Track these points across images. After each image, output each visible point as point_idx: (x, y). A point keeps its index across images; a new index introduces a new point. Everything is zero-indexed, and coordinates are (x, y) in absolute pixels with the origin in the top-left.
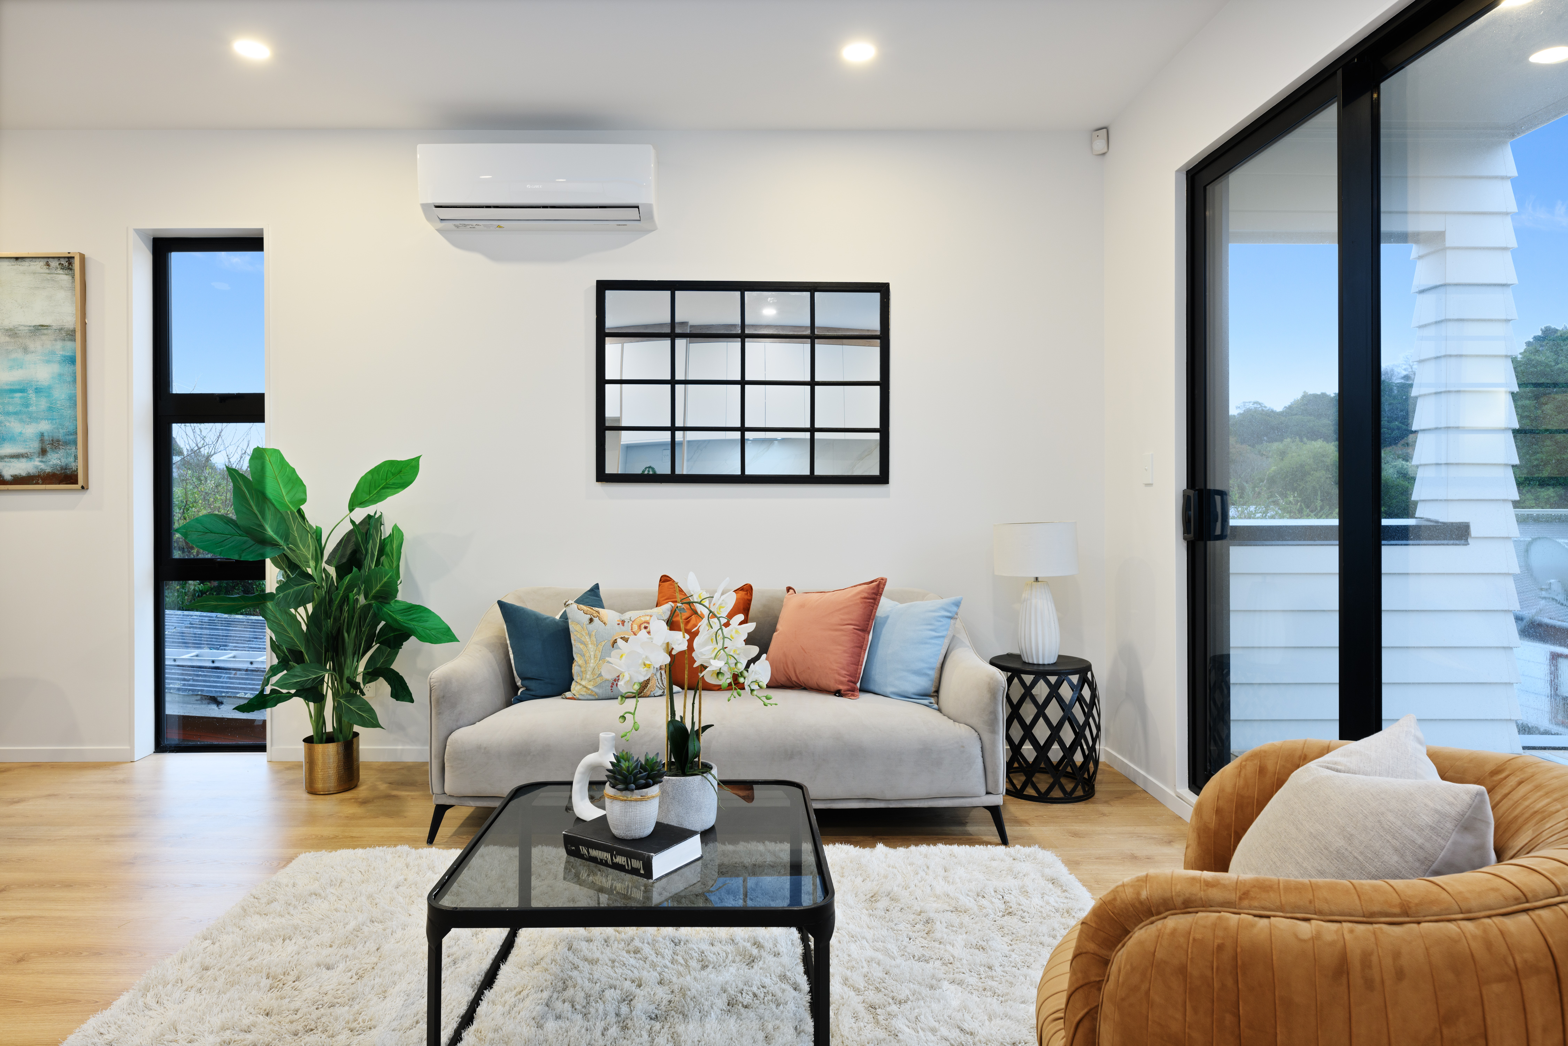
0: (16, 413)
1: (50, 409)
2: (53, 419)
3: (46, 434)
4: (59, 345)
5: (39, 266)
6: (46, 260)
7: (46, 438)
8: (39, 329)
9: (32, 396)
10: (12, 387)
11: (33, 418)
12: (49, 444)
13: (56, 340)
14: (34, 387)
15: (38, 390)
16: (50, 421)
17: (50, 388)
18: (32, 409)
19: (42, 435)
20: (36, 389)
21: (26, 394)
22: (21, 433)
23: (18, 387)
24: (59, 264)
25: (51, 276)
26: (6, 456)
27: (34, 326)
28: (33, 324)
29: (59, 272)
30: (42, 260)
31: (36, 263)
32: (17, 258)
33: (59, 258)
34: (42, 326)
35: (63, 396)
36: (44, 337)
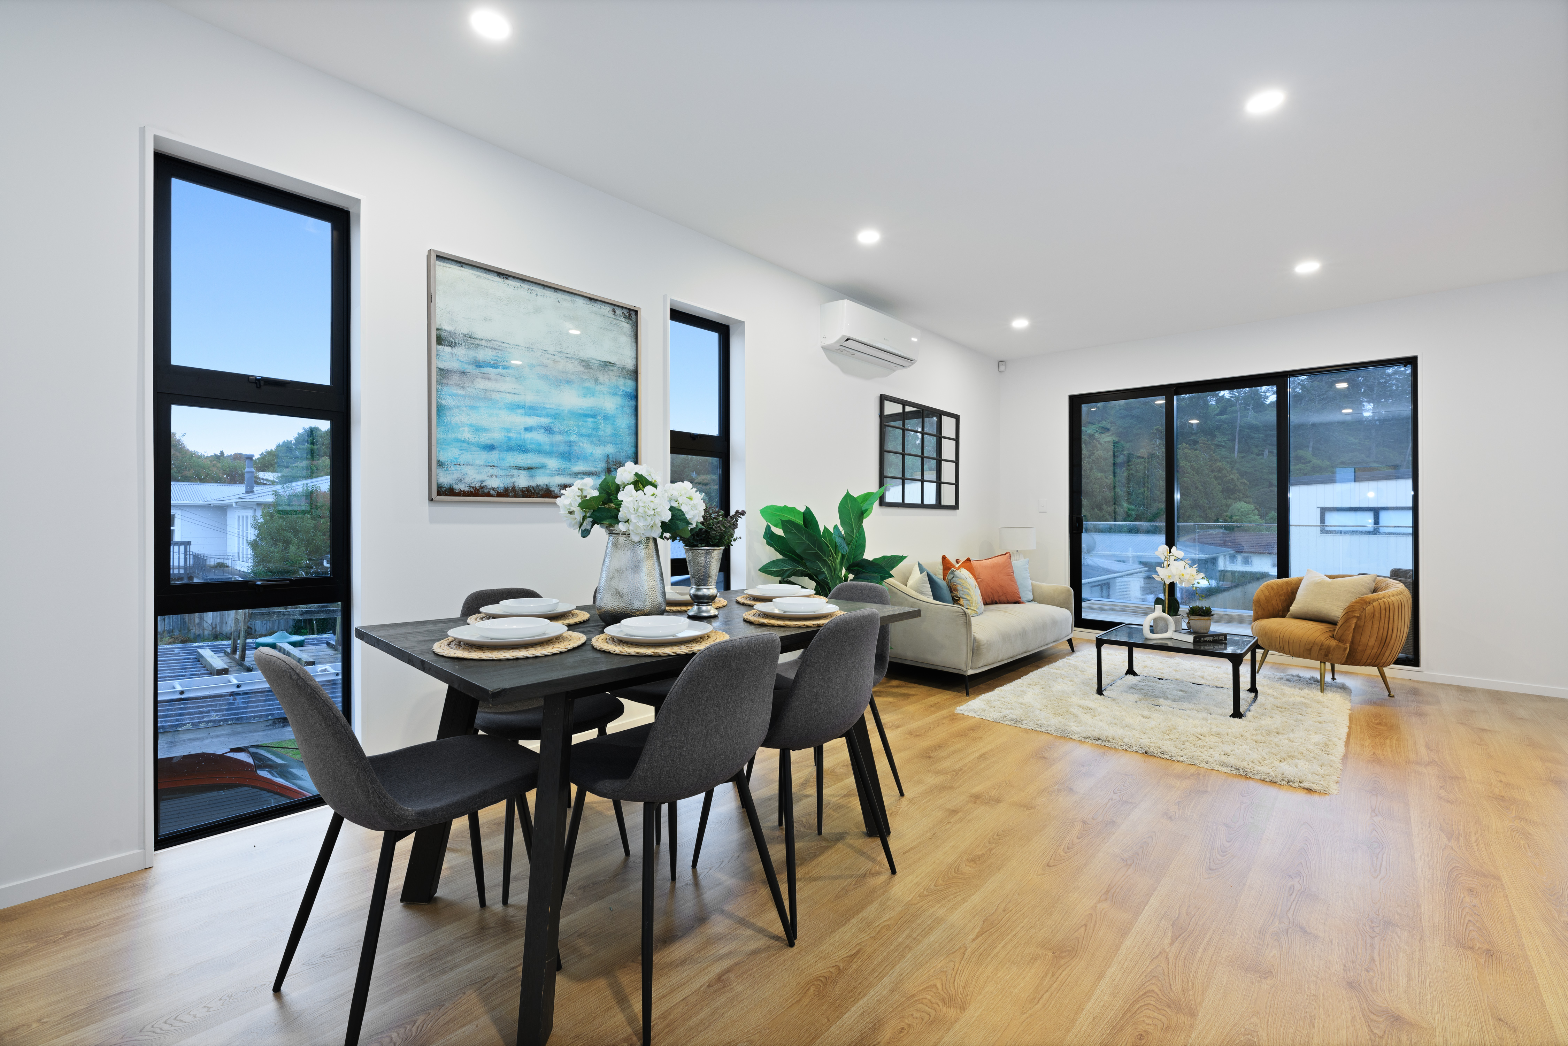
0: (588, 436)
1: (615, 435)
2: (616, 444)
3: (611, 456)
4: (621, 381)
5: (607, 310)
6: (613, 307)
7: (611, 459)
8: (607, 365)
9: (601, 422)
10: (586, 412)
11: (601, 442)
12: (613, 465)
13: (619, 377)
14: (603, 414)
15: (606, 418)
16: (614, 445)
17: (614, 416)
18: (601, 433)
19: (608, 456)
20: (604, 416)
21: (596, 420)
22: (592, 453)
23: (590, 413)
24: (623, 313)
25: (617, 321)
26: (579, 473)
27: (603, 362)
28: (603, 360)
29: (622, 319)
30: (610, 306)
31: (605, 308)
32: (591, 299)
33: (622, 307)
34: (609, 363)
35: (624, 425)
36: (610, 373)
